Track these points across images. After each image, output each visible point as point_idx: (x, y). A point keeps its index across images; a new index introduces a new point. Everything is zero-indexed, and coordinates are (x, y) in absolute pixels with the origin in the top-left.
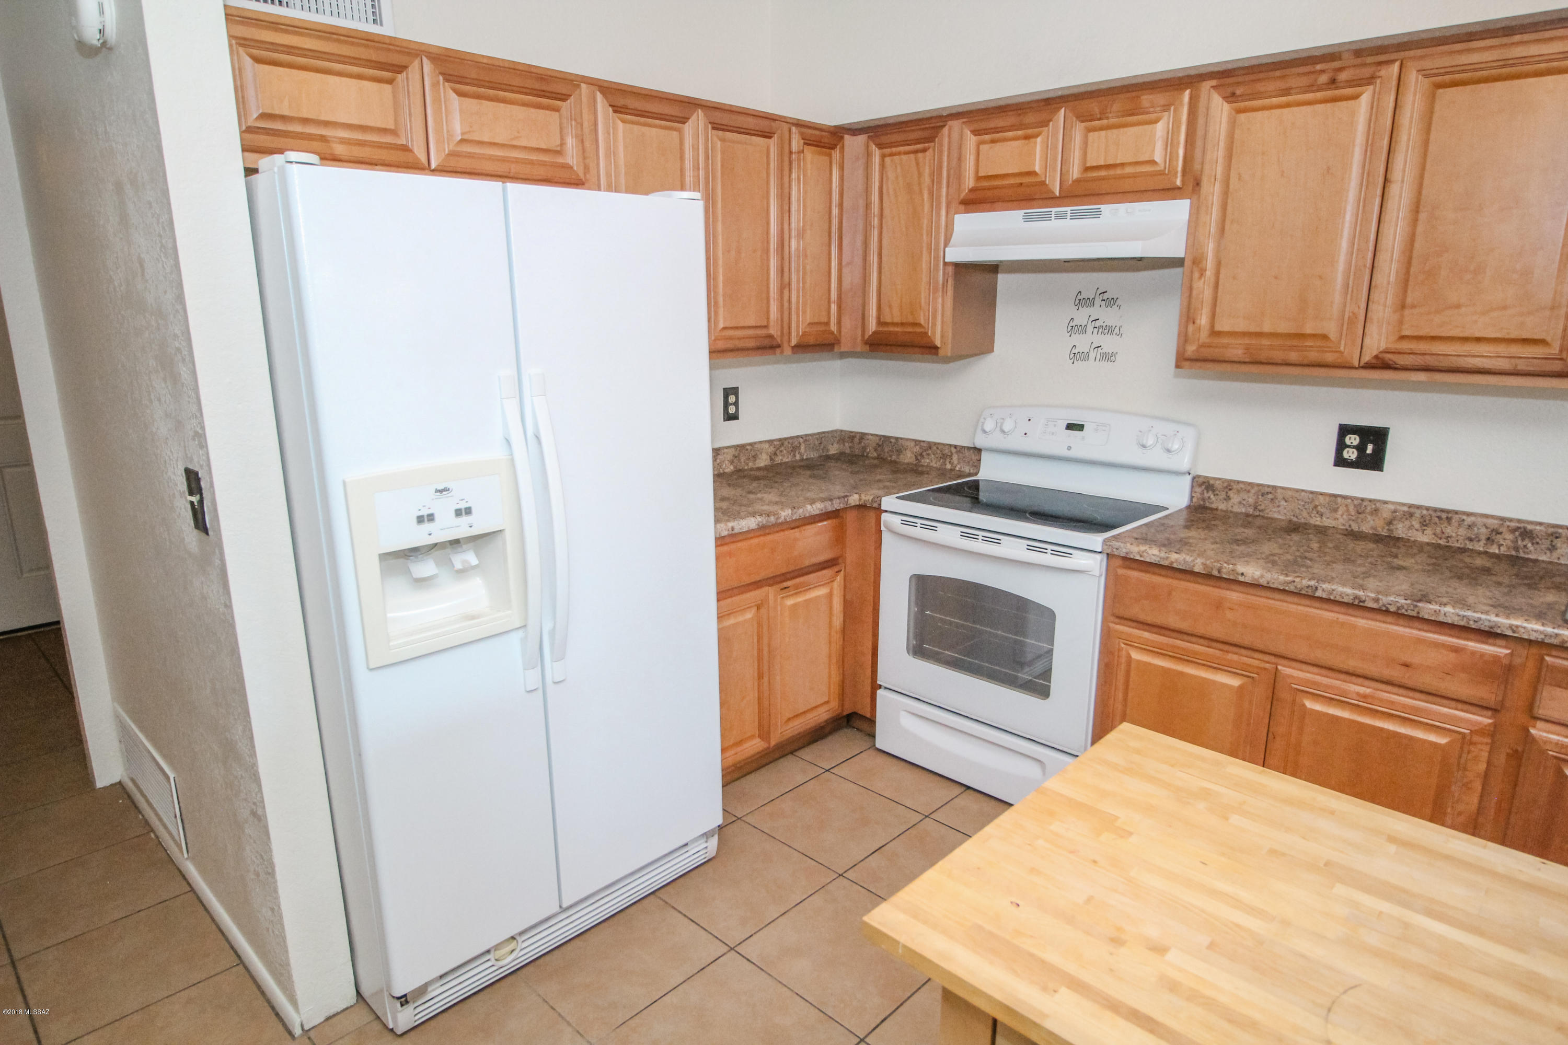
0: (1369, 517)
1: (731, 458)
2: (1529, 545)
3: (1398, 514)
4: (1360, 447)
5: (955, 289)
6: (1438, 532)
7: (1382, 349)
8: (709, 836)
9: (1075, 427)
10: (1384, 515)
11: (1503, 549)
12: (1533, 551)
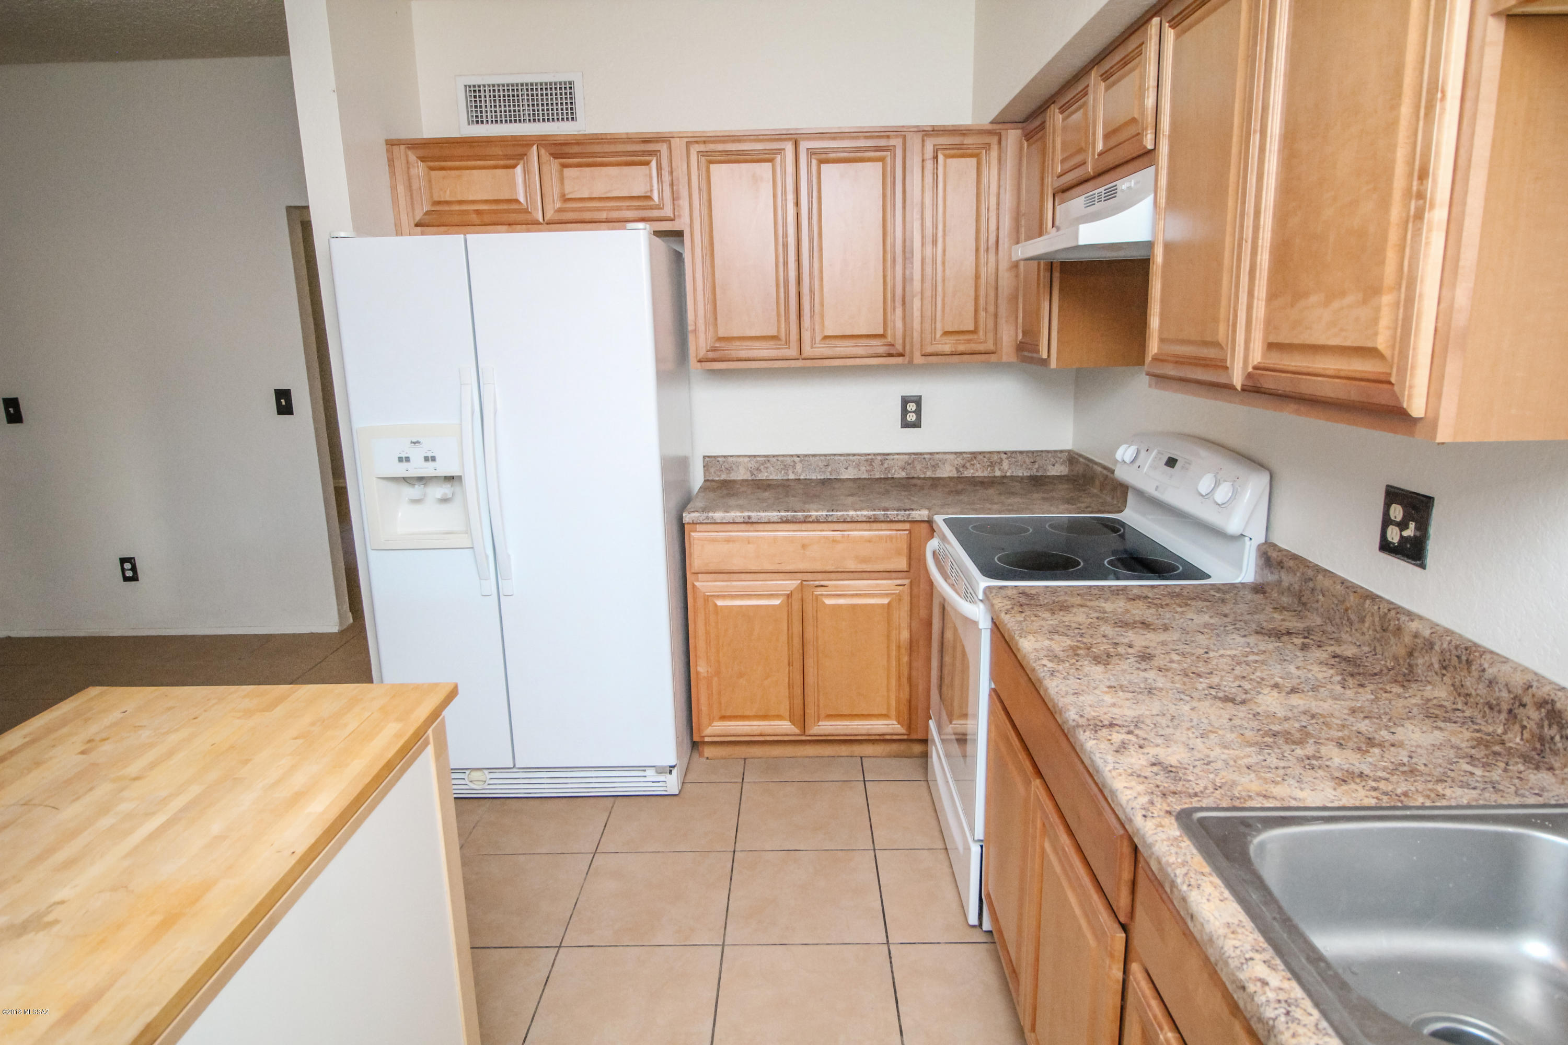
0: (1392, 638)
1: (901, 464)
2: (1557, 738)
3: (1419, 641)
4: (1403, 525)
5: (1061, 290)
6: (1458, 683)
7: (1255, 363)
8: (660, 770)
9: (1171, 462)
10: (1406, 640)
11: (1526, 735)
12: (1562, 750)
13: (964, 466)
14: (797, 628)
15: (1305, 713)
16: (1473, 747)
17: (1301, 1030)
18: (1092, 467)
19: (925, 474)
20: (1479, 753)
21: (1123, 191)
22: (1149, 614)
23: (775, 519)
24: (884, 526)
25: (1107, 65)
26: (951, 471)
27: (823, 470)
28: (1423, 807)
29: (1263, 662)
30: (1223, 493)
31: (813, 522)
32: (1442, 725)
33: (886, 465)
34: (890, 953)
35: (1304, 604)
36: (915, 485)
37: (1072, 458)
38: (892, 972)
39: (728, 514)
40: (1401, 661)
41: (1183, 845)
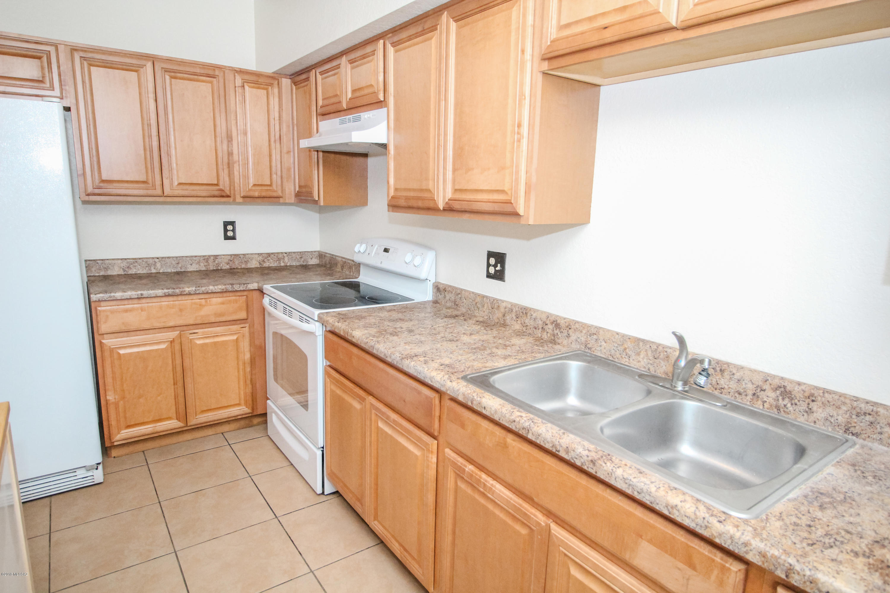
0: (496, 311)
1: (227, 261)
2: (559, 333)
3: (507, 310)
4: (495, 266)
5: (324, 166)
6: (523, 322)
7: (449, 198)
8: (88, 469)
9: (386, 250)
10: (502, 310)
11: (549, 335)
12: (561, 337)
13: (263, 261)
14: (178, 361)
15: (480, 340)
16: (535, 342)
17: (539, 425)
18: (335, 259)
19: (241, 266)
20: (538, 343)
21: (365, 118)
22: (400, 316)
23: (161, 294)
24: (231, 294)
25: (352, 56)
26: (256, 264)
27: (175, 266)
28: (532, 360)
29: (455, 327)
30: (417, 261)
31: (186, 294)
32: (523, 337)
33: (217, 262)
34: (280, 522)
35: (457, 305)
36: (238, 272)
37: (321, 255)
38: (285, 529)
39: (126, 294)
40: (501, 319)
41: (470, 386)
